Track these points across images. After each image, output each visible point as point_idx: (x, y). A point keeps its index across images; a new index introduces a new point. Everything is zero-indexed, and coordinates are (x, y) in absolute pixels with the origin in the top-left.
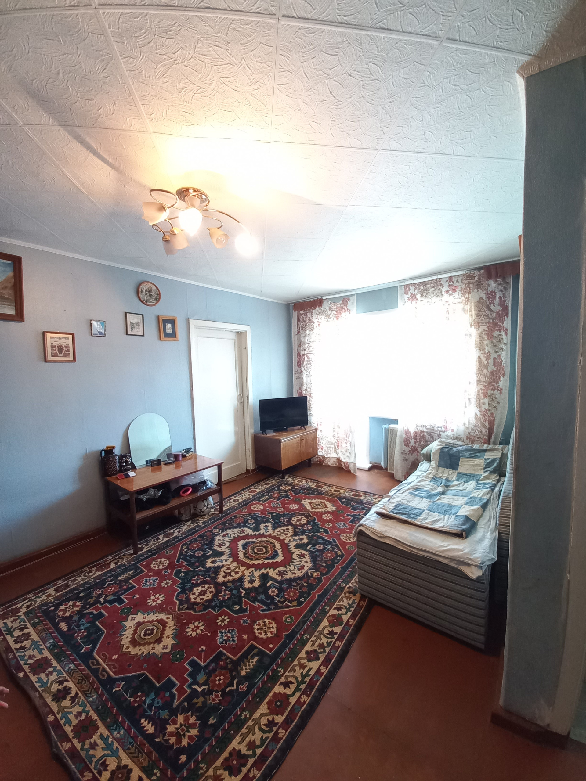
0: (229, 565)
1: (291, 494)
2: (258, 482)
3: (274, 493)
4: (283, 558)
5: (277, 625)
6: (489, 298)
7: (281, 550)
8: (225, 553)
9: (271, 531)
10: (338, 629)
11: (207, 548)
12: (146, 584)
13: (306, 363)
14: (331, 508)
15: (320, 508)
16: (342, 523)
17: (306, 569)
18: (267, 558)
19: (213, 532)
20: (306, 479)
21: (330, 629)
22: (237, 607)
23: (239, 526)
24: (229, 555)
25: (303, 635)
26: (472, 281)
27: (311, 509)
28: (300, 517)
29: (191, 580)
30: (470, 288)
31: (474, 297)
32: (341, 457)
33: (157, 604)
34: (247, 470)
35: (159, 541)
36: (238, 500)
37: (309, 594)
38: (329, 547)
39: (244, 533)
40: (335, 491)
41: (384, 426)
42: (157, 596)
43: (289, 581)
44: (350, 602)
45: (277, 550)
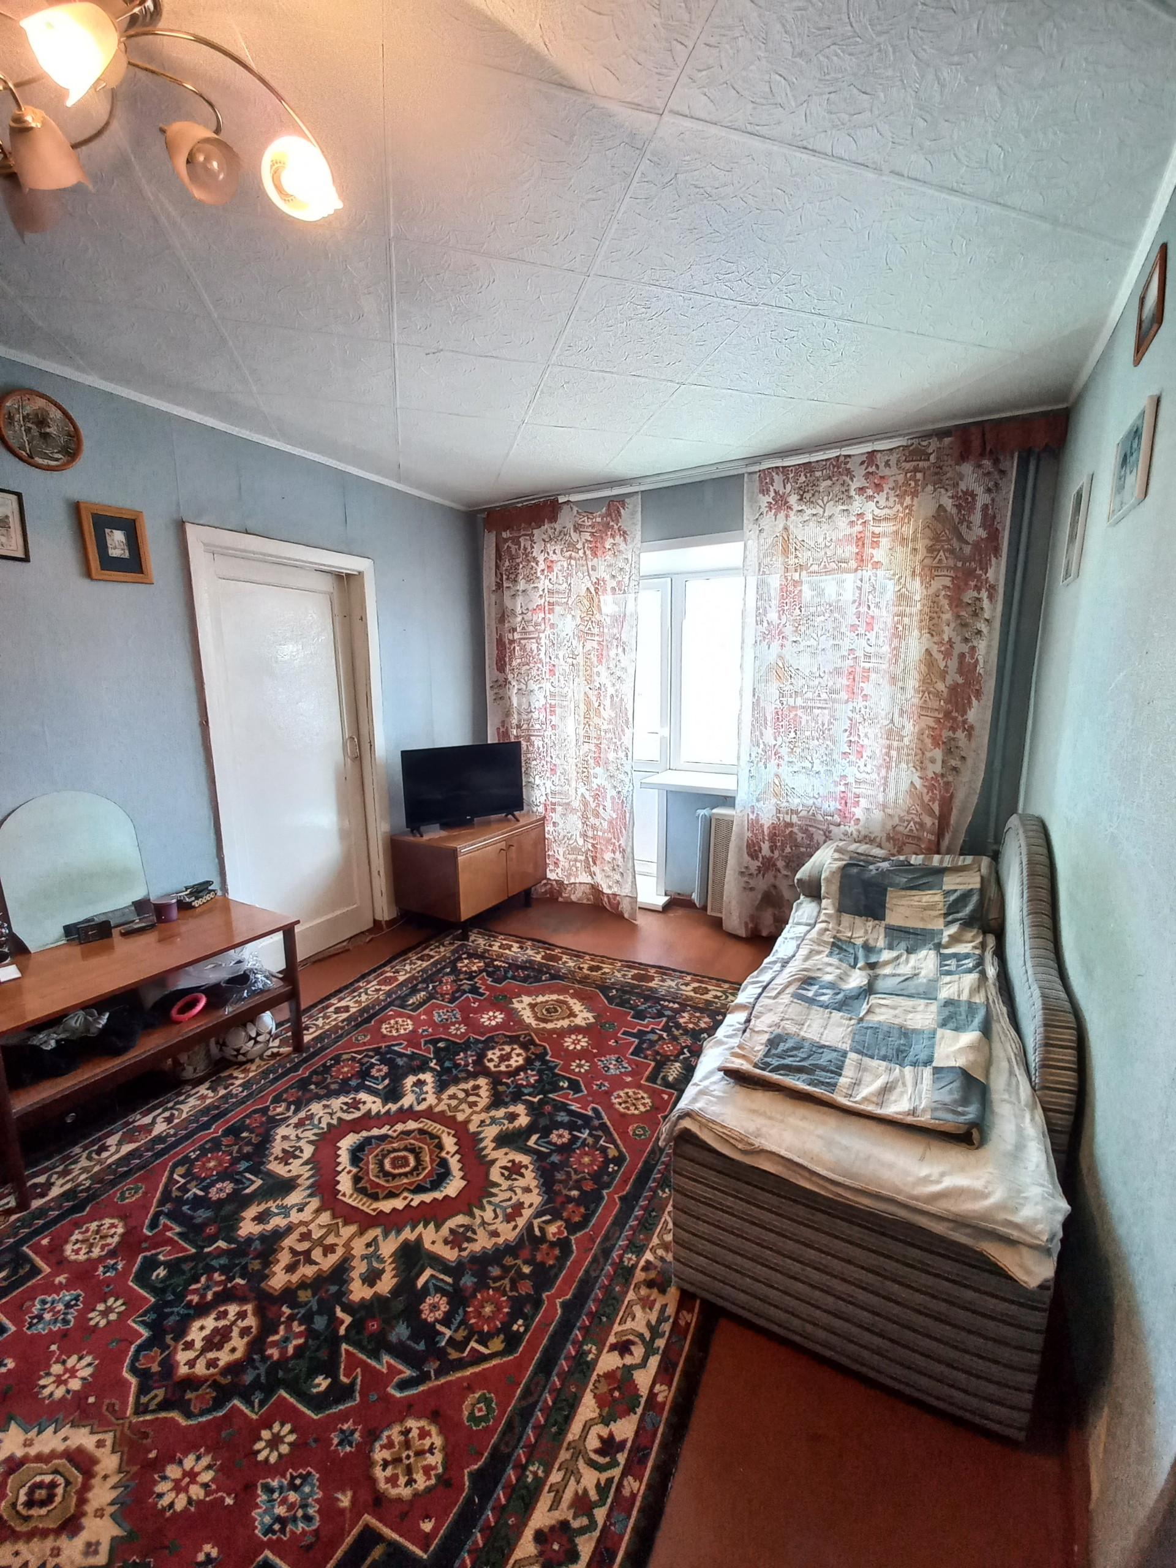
0: (305, 1224)
1: (484, 983)
2: (402, 954)
3: (441, 982)
4: (464, 1183)
5: (446, 1439)
6: (958, 507)
7: (458, 1157)
8: (299, 1181)
9: (431, 1099)
10: (625, 1429)
11: (247, 1170)
12: (40, 1317)
13: (519, 661)
14: (583, 1016)
15: (558, 1020)
16: (613, 1057)
17: (527, 1213)
18: (419, 1189)
19: (270, 1113)
20: (521, 940)
21: (605, 1432)
22: (322, 1383)
23: (344, 1088)
24: (308, 1188)
25: (524, 1468)
26: (921, 464)
27: (534, 1023)
28: (508, 1049)
29: (185, 1292)
30: (916, 481)
31: (925, 505)
32: (601, 883)
33: (68, 1391)
34: (375, 921)
35: (105, 1155)
36: (347, 1009)
37: (537, 1304)
38: (585, 1134)
39: (359, 1109)
40: (591, 969)
41: (701, 812)
42: (72, 1361)
43: (481, 1262)
44: (653, 1317)
45: (448, 1157)
